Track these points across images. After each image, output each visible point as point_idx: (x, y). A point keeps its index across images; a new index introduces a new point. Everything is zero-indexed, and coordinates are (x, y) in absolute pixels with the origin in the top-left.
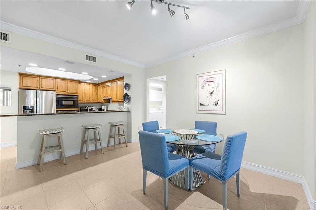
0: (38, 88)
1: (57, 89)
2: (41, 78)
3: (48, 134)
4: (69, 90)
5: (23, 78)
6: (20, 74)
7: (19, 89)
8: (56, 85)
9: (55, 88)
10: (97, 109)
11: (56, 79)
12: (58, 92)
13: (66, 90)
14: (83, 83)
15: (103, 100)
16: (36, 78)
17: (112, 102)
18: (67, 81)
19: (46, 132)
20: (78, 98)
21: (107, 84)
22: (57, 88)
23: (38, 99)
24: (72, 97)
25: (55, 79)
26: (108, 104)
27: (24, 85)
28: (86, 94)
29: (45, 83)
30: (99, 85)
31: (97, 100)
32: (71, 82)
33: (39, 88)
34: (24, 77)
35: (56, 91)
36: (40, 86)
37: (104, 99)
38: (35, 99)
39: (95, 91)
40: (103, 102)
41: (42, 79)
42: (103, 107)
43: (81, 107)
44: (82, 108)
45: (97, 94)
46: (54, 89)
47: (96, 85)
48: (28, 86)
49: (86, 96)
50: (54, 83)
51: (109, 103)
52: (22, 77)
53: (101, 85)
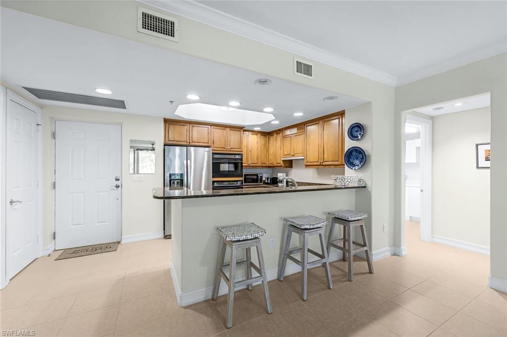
0: (188, 144)
1: (212, 144)
2: (192, 126)
3: (239, 241)
4: (230, 145)
5: (168, 127)
6: (166, 121)
7: (165, 145)
8: (212, 136)
9: (210, 142)
10: (268, 178)
11: (211, 126)
12: (214, 149)
13: (225, 145)
14: (248, 133)
15: (282, 163)
16: (185, 125)
17: (306, 166)
18: (226, 130)
19: (236, 237)
20: (241, 159)
21: (288, 132)
22: (212, 142)
23: (189, 161)
24: (233, 157)
25: (209, 127)
26: (290, 169)
27: (170, 139)
28: (252, 151)
29: (197, 133)
30: (273, 135)
31: (267, 163)
32: (232, 131)
33: (190, 142)
34: (170, 125)
35: (212, 146)
36: (191, 139)
37: (283, 160)
38: (185, 162)
39: (265, 146)
40: (281, 166)
41: (193, 128)
42: (281, 176)
43: (245, 175)
44: (247, 177)
45: (268, 151)
46: (209, 145)
47: (267, 134)
48: (175, 140)
49: (251, 154)
50: (208, 133)
51: (292, 167)
52: (168, 125)
53: (277, 134)
